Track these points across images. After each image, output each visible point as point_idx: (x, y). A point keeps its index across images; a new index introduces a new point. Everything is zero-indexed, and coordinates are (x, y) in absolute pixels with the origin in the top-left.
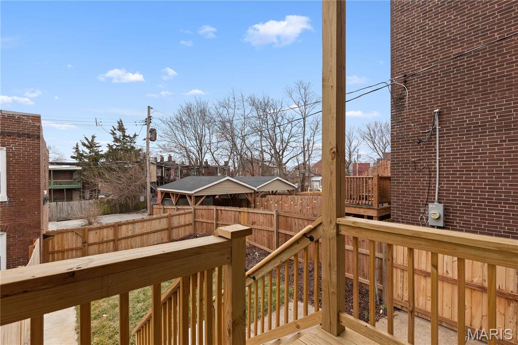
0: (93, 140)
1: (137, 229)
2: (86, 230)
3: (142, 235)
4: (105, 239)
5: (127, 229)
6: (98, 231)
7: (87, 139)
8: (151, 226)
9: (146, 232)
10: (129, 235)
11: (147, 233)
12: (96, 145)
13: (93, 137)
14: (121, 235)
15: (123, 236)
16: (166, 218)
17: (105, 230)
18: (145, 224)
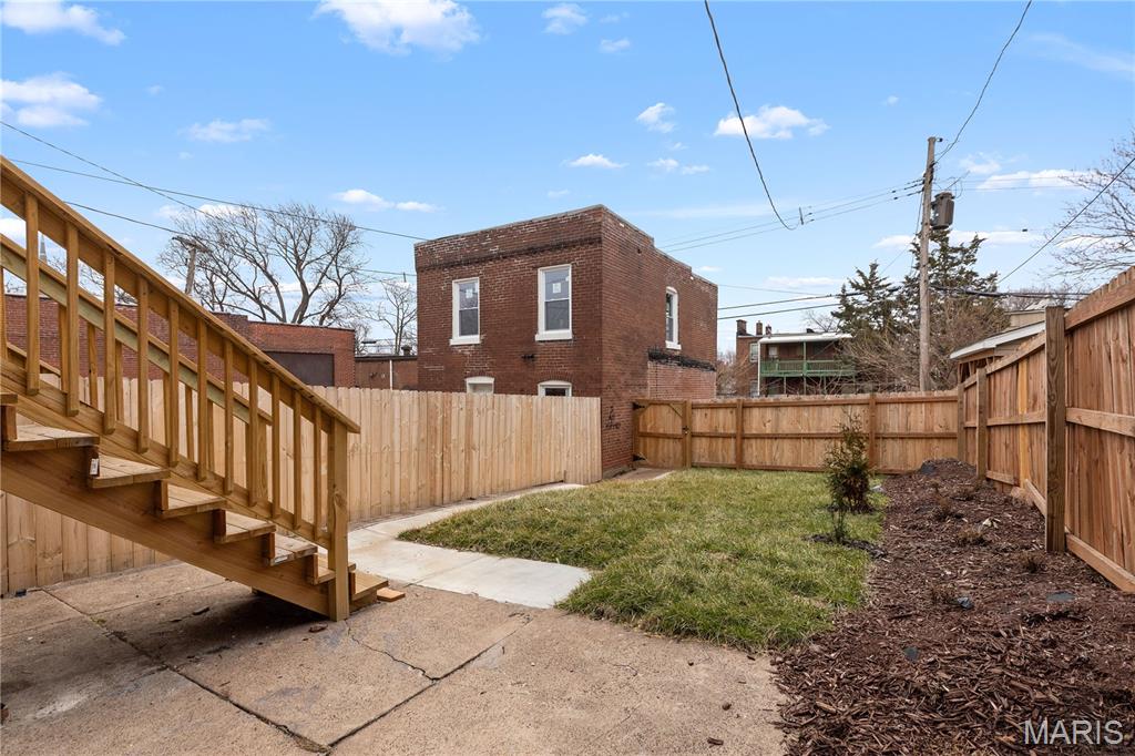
0: (873, 275)
1: (785, 423)
2: (689, 406)
3: (798, 437)
4: (721, 431)
5: (763, 417)
6: (708, 412)
7: (861, 274)
8: (820, 420)
9: (807, 432)
10: (768, 432)
11: (810, 437)
12: (881, 284)
13: (874, 267)
14: (751, 428)
15: (754, 432)
16: (864, 407)
17: (721, 413)
18: (805, 413)
